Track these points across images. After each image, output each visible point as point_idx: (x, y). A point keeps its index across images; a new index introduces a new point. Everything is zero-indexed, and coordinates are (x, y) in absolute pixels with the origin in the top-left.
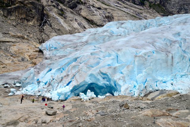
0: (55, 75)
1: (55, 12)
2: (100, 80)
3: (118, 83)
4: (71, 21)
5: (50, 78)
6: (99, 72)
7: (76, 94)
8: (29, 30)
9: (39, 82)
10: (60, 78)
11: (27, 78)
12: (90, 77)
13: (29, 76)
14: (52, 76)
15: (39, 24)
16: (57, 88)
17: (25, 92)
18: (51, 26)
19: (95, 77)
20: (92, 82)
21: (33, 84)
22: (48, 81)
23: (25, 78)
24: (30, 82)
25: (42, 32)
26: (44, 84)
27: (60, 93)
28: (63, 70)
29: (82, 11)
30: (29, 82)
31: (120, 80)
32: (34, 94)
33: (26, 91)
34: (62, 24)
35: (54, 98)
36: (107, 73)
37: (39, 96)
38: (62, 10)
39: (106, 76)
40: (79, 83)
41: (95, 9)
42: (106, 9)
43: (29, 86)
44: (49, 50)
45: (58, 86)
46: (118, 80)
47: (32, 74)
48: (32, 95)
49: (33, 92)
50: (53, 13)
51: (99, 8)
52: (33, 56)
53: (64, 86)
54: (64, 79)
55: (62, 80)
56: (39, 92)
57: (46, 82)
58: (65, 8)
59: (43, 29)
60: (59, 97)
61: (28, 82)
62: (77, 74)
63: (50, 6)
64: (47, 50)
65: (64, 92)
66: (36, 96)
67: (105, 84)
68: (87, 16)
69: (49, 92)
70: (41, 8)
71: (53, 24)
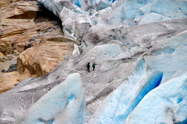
44: (84, 6)
52: (12, 39)
64: (78, 9)
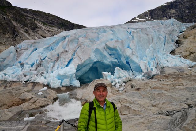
0: (43, 54)
1: (23, 31)
2: (106, 57)
3: (131, 60)
4: (33, 36)
5: (37, 59)
6: (105, 47)
7: (78, 77)
8: (5, 40)
9: (22, 65)
10: (54, 56)
11: (5, 58)
12: (95, 53)
13: (8, 57)
14: (39, 56)
15: (12, 36)
16: (53, 69)
17: (2, 77)
18: (21, 38)
19: (101, 54)
20: (97, 60)
21: (14, 66)
22: (35, 62)
23: (2, 58)
24: (10, 64)
25: (14, 41)
26: (30, 65)
27: (63, 76)
28: (52, 49)
29: (39, 32)
30: (8, 64)
31: (133, 56)
32: (18, 79)
33: (4, 75)
34: (28, 37)
35: (53, 83)
36: (116, 47)
37: (26, 82)
38: (27, 30)
39: (114, 52)
40: (83, 61)
41: (46, 31)
42: (52, 31)
43: (9, 69)
45: (54, 66)
46: (131, 55)
47: (11, 54)
48: (14, 80)
49: (16, 76)
50: (22, 31)
51: (49, 31)
53: (64, 65)
54: (63, 56)
55: (58, 58)
56: (25, 76)
57: (32, 63)
58: (29, 29)
59: (16, 40)
60: (61, 82)
61: (6, 64)
62: (78, 49)
63: (19, 27)
65: (69, 74)
66: (22, 82)
67: (112, 62)
68: (43, 34)
69: (42, 75)
70: (13, 27)
71: (21, 37)
